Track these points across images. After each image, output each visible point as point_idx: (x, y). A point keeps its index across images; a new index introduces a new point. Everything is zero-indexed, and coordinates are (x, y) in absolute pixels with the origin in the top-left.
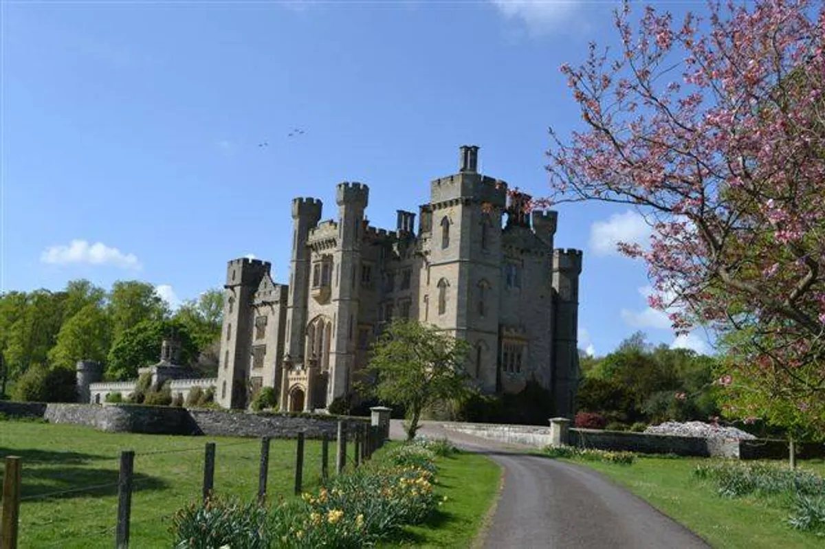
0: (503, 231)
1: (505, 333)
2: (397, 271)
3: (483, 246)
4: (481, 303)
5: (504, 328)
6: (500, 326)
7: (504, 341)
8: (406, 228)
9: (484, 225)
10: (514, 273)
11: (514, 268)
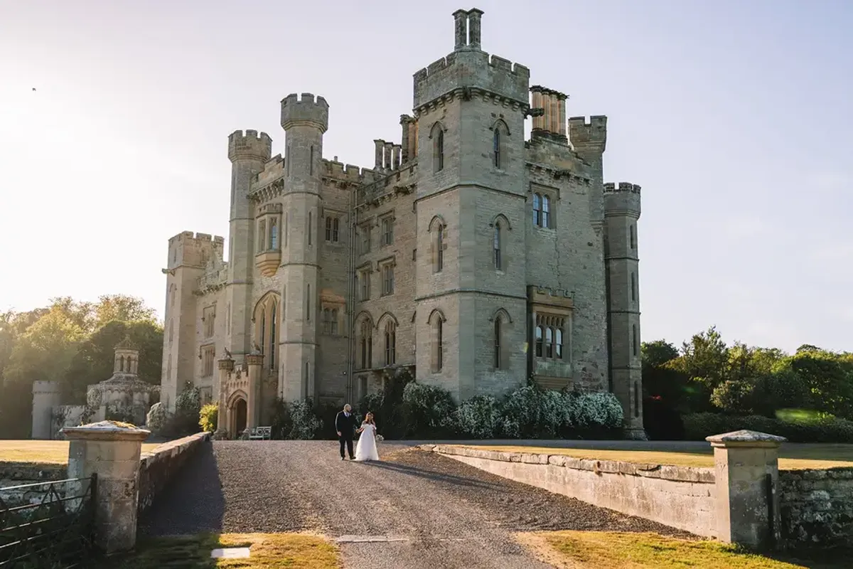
0: (527, 145)
1: (537, 298)
2: (375, 221)
3: (497, 164)
4: (498, 251)
5: (535, 290)
6: (529, 288)
7: (536, 309)
8: (388, 166)
9: (497, 132)
10: (545, 208)
11: (545, 201)
